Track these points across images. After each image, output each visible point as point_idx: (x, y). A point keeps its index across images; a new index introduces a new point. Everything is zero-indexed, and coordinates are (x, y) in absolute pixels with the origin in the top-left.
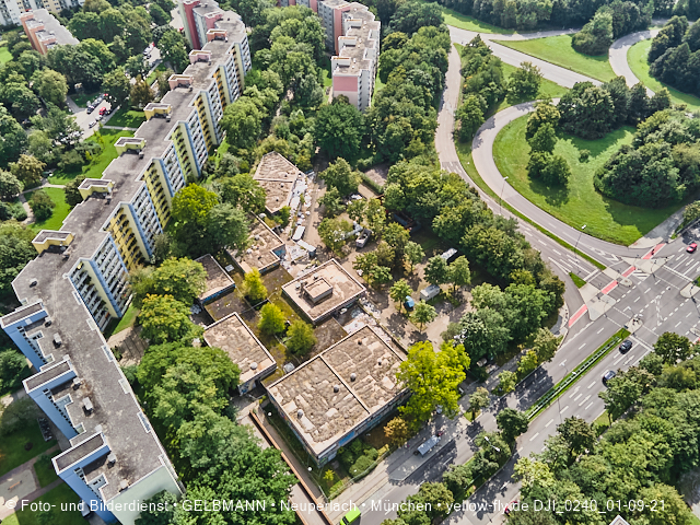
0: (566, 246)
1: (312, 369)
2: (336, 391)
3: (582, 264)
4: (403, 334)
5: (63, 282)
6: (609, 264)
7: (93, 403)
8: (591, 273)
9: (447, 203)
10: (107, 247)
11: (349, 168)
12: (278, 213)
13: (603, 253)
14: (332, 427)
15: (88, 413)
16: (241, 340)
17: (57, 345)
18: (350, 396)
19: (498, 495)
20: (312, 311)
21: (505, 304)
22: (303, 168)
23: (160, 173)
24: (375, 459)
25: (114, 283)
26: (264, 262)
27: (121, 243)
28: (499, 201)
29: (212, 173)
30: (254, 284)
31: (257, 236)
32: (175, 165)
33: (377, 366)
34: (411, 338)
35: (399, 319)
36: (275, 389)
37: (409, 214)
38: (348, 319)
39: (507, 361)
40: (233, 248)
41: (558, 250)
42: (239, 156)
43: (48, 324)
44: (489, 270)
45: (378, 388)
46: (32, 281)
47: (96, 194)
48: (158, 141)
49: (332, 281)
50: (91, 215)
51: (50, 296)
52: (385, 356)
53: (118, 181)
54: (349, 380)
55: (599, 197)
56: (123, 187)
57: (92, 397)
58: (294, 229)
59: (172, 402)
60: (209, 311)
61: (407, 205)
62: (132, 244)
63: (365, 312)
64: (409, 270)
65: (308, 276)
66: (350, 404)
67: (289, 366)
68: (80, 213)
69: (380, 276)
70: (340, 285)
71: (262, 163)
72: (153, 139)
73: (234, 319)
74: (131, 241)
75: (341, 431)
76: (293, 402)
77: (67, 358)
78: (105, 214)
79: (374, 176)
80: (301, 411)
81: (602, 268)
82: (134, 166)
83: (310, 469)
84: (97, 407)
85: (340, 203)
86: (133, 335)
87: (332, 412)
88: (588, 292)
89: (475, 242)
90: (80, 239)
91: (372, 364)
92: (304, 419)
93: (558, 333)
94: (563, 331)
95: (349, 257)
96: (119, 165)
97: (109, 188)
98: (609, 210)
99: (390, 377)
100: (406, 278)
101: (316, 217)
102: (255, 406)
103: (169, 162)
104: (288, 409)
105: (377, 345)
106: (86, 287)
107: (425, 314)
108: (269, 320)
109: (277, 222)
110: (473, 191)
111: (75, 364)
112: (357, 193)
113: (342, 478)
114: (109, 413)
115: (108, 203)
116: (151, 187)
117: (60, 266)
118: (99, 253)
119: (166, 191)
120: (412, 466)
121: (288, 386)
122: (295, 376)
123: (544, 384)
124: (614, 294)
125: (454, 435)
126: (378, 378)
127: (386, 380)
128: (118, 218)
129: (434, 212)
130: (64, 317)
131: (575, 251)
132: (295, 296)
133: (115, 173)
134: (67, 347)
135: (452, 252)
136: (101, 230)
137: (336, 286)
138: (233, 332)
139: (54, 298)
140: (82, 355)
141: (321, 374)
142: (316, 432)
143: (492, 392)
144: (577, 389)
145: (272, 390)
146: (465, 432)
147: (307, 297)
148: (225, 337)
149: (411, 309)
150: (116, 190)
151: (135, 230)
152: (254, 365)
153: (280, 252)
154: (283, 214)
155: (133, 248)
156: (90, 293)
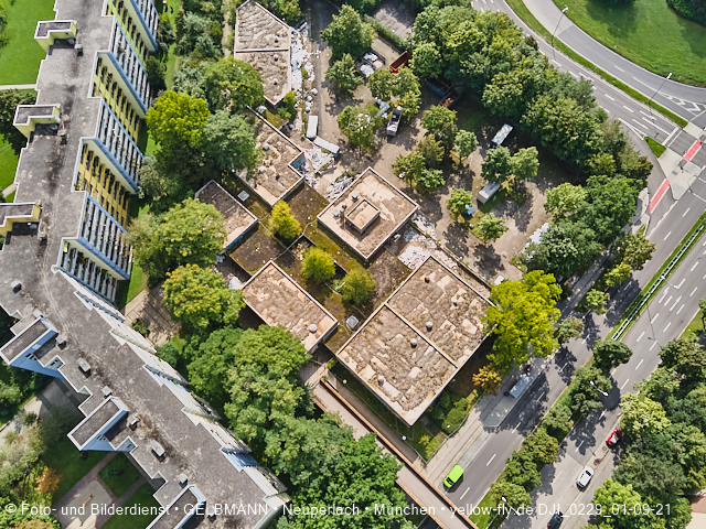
0: (639, 98)
1: (380, 323)
2: (414, 346)
3: (659, 122)
4: (466, 251)
5: (55, 279)
6: (690, 116)
7: (162, 443)
8: (670, 135)
9: (501, 66)
10: (90, 212)
11: (359, 20)
12: (281, 104)
13: (682, 102)
14: (420, 390)
15: (161, 459)
16: (288, 297)
17: (88, 374)
18: (431, 349)
19: (598, 426)
20: (361, 245)
21: (594, 212)
22: (294, 22)
23: (112, 69)
24: (465, 409)
25: (110, 248)
26: (285, 182)
27: (100, 190)
28: (551, 39)
29: (170, 42)
30: (286, 224)
31: (266, 145)
32: (127, 51)
33: (453, 307)
34: (476, 254)
35: (459, 230)
36: (345, 354)
37: (449, 82)
38: (402, 244)
39: (587, 269)
40: (240, 168)
41: (628, 106)
42: (203, 14)
43: (63, 346)
44: (557, 153)
45: (460, 335)
46: (15, 284)
47: (43, 129)
48: (91, 19)
49: (375, 199)
50: (49, 165)
51: (47, 303)
52: (459, 293)
53: (63, 100)
54: (425, 330)
55: (673, 17)
56: (74, 110)
57: (156, 435)
58: (305, 121)
59: (251, 421)
60: (237, 260)
61: (444, 69)
62: (111, 184)
63: (419, 233)
64: (458, 162)
65: (344, 196)
66: (433, 360)
67: (352, 321)
68: (32, 164)
69: (432, 184)
70: (387, 204)
71: (238, 22)
72: (84, 16)
73: (271, 268)
74: (108, 180)
75: (431, 393)
76: (369, 367)
77: (106, 390)
78: (67, 161)
79: (386, 19)
80: (381, 377)
81: (683, 124)
82: (75, 71)
83: (404, 438)
84: (169, 449)
85: (357, 74)
86: (151, 300)
87: (415, 372)
88: (668, 161)
89: (541, 120)
90: (49, 206)
91: (446, 306)
92: (386, 385)
93: (638, 222)
94: (645, 219)
95: (382, 152)
96: (53, 71)
97: (55, 116)
98: (686, 35)
99: (471, 319)
100: (456, 173)
101: (326, 97)
102: (322, 371)
103: (120, 51)
104: (366, 375)
105: (447, 280)
106: (81, 267)
107: (495, 231)
108: (314, 266)
109: (284, 118)
110: (531, 42)
111: (119, 395)
112: (370, 51)
113: (435, 435)
114: (186, 454)
115: (64, 141)
116: (108, 95)
117: (40, 254)
118: (84, 224)
119: (126, 91)
120: (505, 409)
121: (360, 348)
122: (363, 334)
123: (630, 290)
124: (699, 161)
125: (543, 367)
126: (457, 322)
127: (466, 323)
128: (85, 160)
129: (484, 79)
130: (78, 330)
131: (650, 104)
132: (335, 227)
133: (53, 87)
134: (100, 373)
135: (506, 130)
136: (73, 188)
137: (382, 206)
138: (275, 287)
139: (54, 305)
140: (123, 382)
141: (391, 327)
142: (404, 398)
143: (576, 309)
144: (666, 291)
145: (342, 356)
146: (553, 361)
147: (351, 228)
148: (267, 295)
149: (470, 217)
150: (66, 118)
151: (108, 164)
152: (313, 327)
153: (299, 164)
154: (287, 104)
155: (113, 187)
156: (87, 270)
